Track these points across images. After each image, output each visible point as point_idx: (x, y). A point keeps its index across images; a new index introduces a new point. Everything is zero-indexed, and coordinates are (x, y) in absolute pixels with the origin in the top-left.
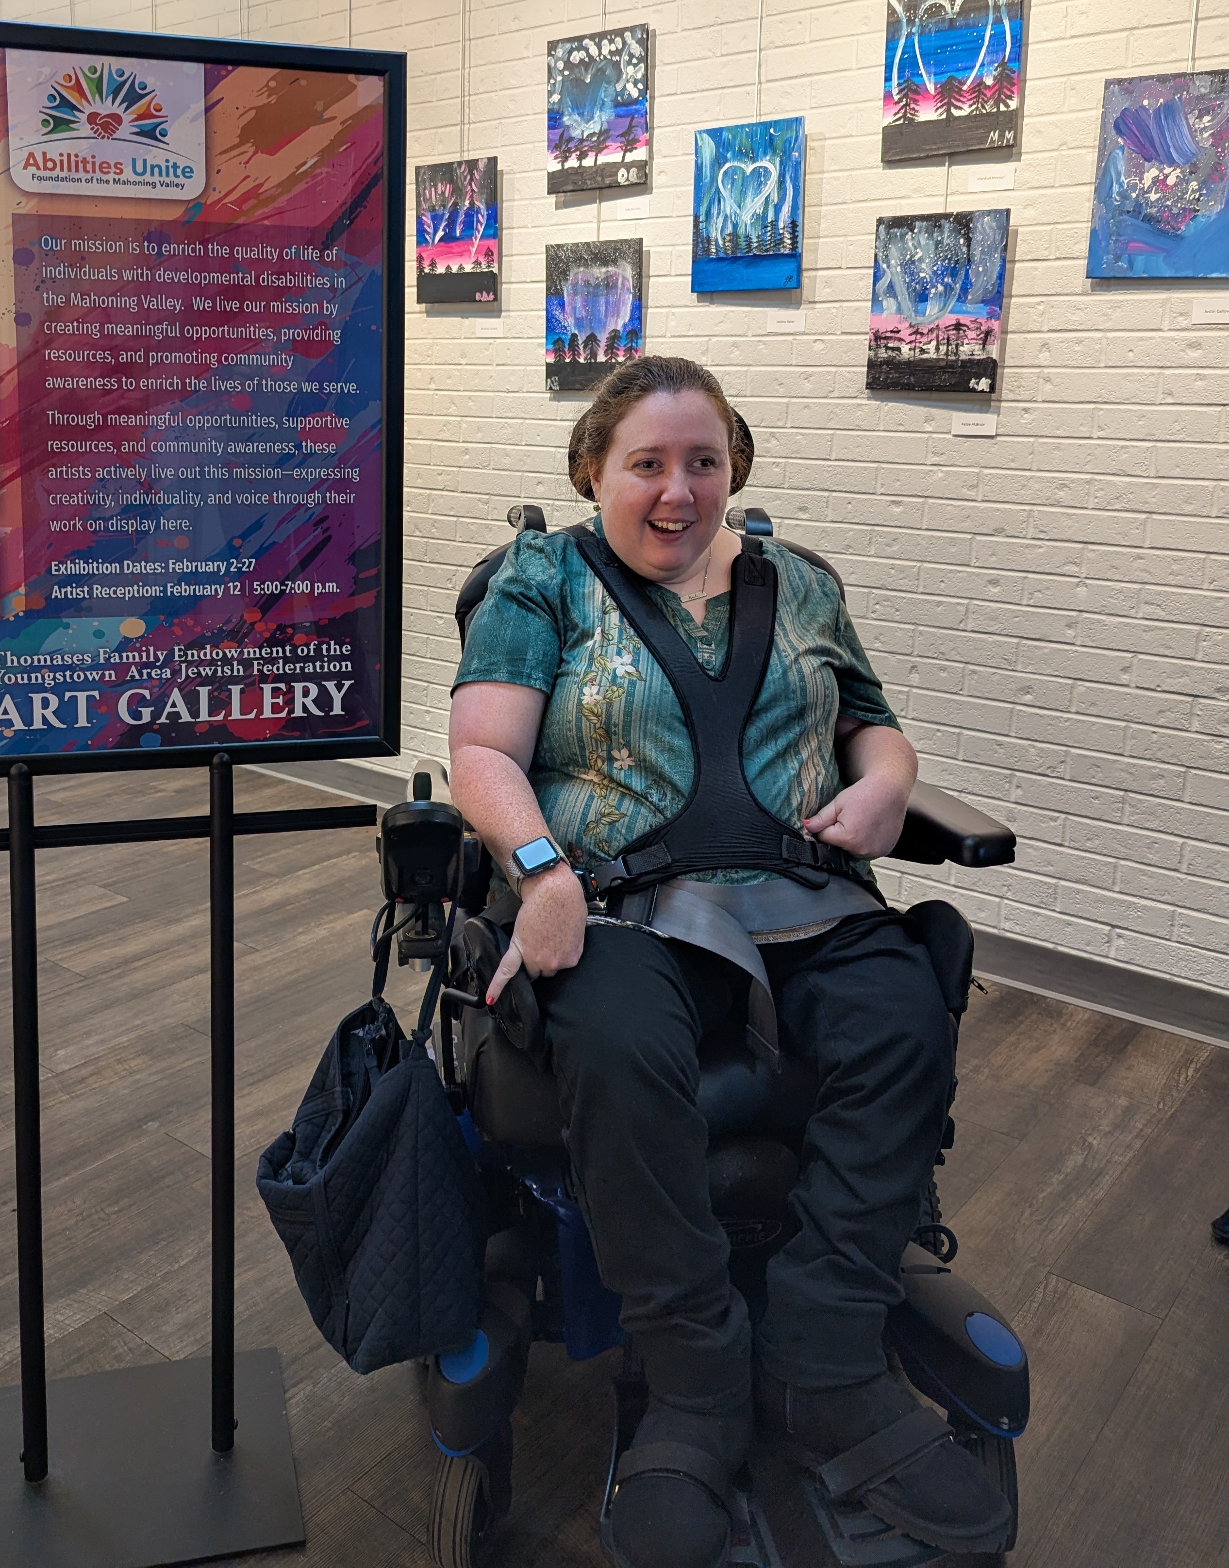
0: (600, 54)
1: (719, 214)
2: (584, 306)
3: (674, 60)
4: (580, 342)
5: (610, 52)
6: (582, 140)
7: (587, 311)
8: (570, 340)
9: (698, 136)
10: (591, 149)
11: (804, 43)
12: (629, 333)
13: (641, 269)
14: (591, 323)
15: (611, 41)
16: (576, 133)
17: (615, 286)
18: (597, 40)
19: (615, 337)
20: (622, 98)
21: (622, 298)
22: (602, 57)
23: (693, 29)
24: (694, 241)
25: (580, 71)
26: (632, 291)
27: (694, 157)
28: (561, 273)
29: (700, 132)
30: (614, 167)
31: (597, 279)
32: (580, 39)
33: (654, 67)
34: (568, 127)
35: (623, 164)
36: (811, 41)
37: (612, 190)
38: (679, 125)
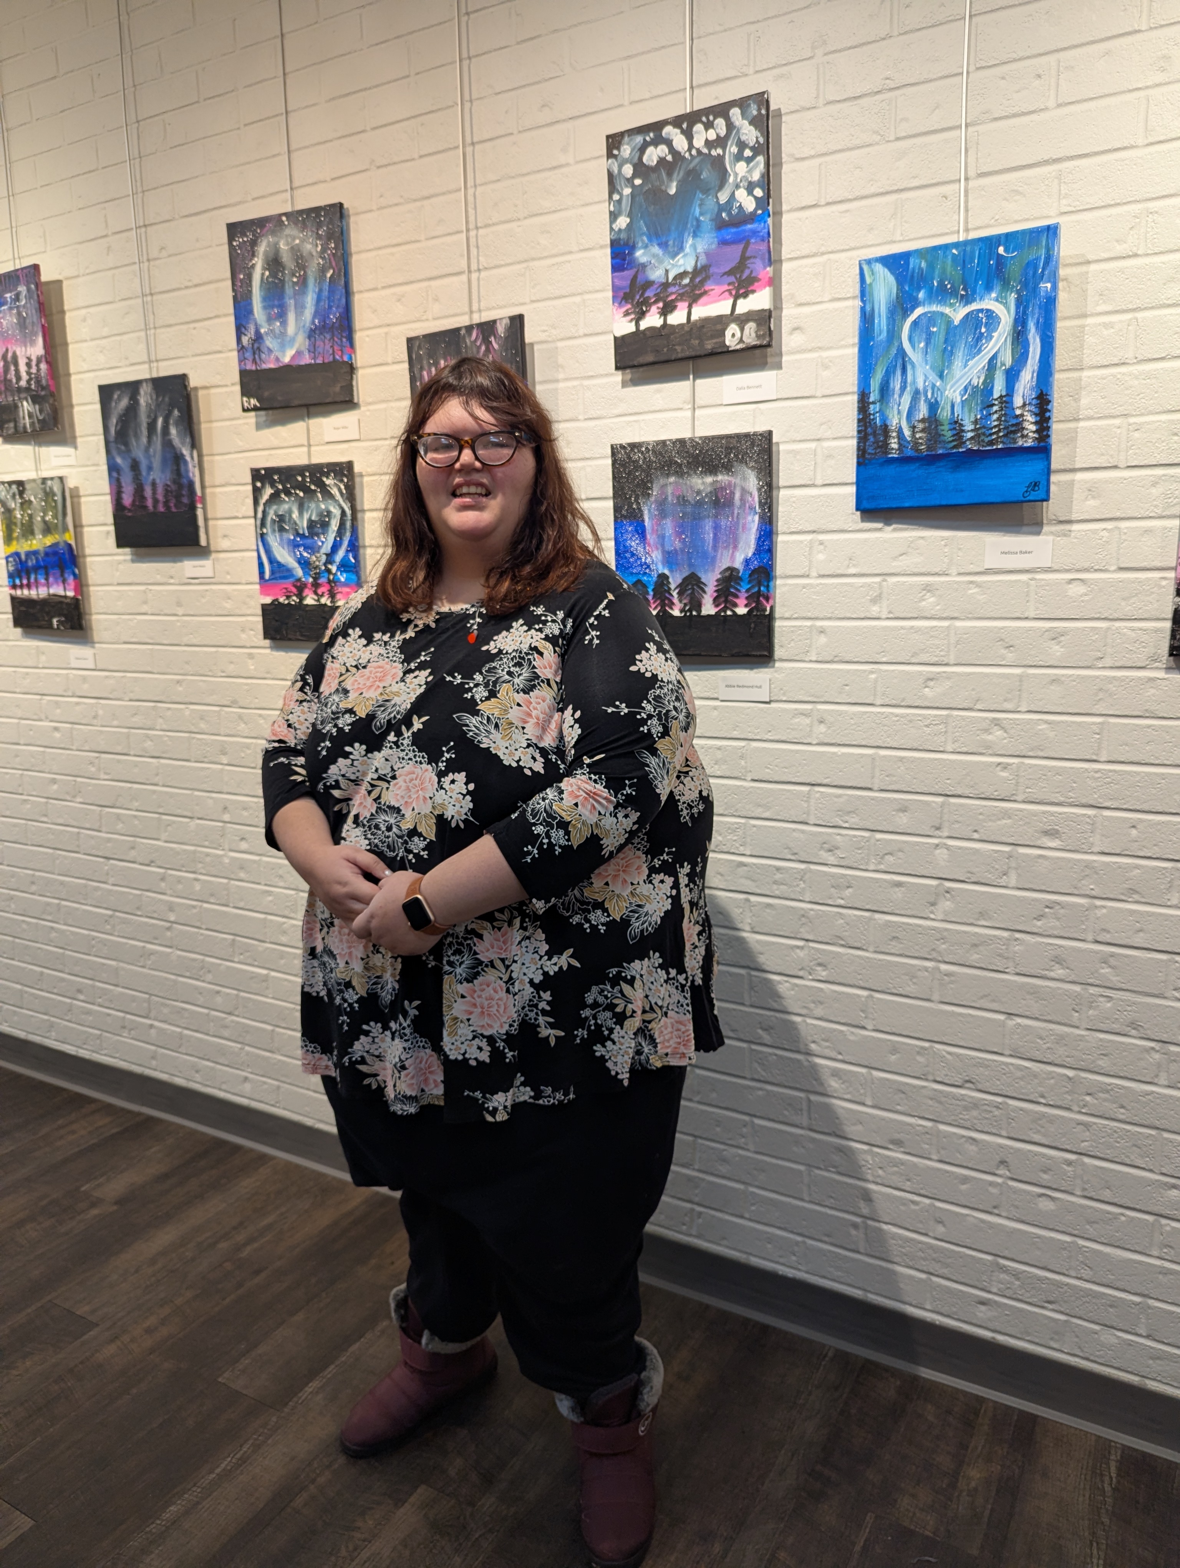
0: (691, 146)
1: (903, 388)
2: (679, 534)
3: (812, 153)
4: (673, 586)
5: (708, 143)
6: (666, 285)
7: (683, 541)
8: (656, 583)
9: (865, 267)
10: (681, 297)
11: (1046, 109)
12: (754, 572)
13: (770, 474)
14: (690, 559)
15: (709, 126)
16: (656, 275)
17: (730, 503)
18: (685, 126)
19: (729, 579)
20: (729, 214)
21: (741, 522)
22: (694, 152)
23: (845, 100)
24: (859, 432)
25: (659, 178)
26: (758, 510)
27: (858, 303)
28: (638, 485)
29: (869, 262)
30: (719, 324)
31: (699, 492)
32: (657, 127)
33: (780, 164)
34: (644, 266)
35: (733, 317)
36: (1059, 106)
37: (719, 357)
38: (823, 254)
